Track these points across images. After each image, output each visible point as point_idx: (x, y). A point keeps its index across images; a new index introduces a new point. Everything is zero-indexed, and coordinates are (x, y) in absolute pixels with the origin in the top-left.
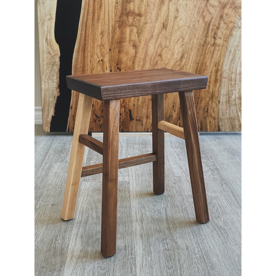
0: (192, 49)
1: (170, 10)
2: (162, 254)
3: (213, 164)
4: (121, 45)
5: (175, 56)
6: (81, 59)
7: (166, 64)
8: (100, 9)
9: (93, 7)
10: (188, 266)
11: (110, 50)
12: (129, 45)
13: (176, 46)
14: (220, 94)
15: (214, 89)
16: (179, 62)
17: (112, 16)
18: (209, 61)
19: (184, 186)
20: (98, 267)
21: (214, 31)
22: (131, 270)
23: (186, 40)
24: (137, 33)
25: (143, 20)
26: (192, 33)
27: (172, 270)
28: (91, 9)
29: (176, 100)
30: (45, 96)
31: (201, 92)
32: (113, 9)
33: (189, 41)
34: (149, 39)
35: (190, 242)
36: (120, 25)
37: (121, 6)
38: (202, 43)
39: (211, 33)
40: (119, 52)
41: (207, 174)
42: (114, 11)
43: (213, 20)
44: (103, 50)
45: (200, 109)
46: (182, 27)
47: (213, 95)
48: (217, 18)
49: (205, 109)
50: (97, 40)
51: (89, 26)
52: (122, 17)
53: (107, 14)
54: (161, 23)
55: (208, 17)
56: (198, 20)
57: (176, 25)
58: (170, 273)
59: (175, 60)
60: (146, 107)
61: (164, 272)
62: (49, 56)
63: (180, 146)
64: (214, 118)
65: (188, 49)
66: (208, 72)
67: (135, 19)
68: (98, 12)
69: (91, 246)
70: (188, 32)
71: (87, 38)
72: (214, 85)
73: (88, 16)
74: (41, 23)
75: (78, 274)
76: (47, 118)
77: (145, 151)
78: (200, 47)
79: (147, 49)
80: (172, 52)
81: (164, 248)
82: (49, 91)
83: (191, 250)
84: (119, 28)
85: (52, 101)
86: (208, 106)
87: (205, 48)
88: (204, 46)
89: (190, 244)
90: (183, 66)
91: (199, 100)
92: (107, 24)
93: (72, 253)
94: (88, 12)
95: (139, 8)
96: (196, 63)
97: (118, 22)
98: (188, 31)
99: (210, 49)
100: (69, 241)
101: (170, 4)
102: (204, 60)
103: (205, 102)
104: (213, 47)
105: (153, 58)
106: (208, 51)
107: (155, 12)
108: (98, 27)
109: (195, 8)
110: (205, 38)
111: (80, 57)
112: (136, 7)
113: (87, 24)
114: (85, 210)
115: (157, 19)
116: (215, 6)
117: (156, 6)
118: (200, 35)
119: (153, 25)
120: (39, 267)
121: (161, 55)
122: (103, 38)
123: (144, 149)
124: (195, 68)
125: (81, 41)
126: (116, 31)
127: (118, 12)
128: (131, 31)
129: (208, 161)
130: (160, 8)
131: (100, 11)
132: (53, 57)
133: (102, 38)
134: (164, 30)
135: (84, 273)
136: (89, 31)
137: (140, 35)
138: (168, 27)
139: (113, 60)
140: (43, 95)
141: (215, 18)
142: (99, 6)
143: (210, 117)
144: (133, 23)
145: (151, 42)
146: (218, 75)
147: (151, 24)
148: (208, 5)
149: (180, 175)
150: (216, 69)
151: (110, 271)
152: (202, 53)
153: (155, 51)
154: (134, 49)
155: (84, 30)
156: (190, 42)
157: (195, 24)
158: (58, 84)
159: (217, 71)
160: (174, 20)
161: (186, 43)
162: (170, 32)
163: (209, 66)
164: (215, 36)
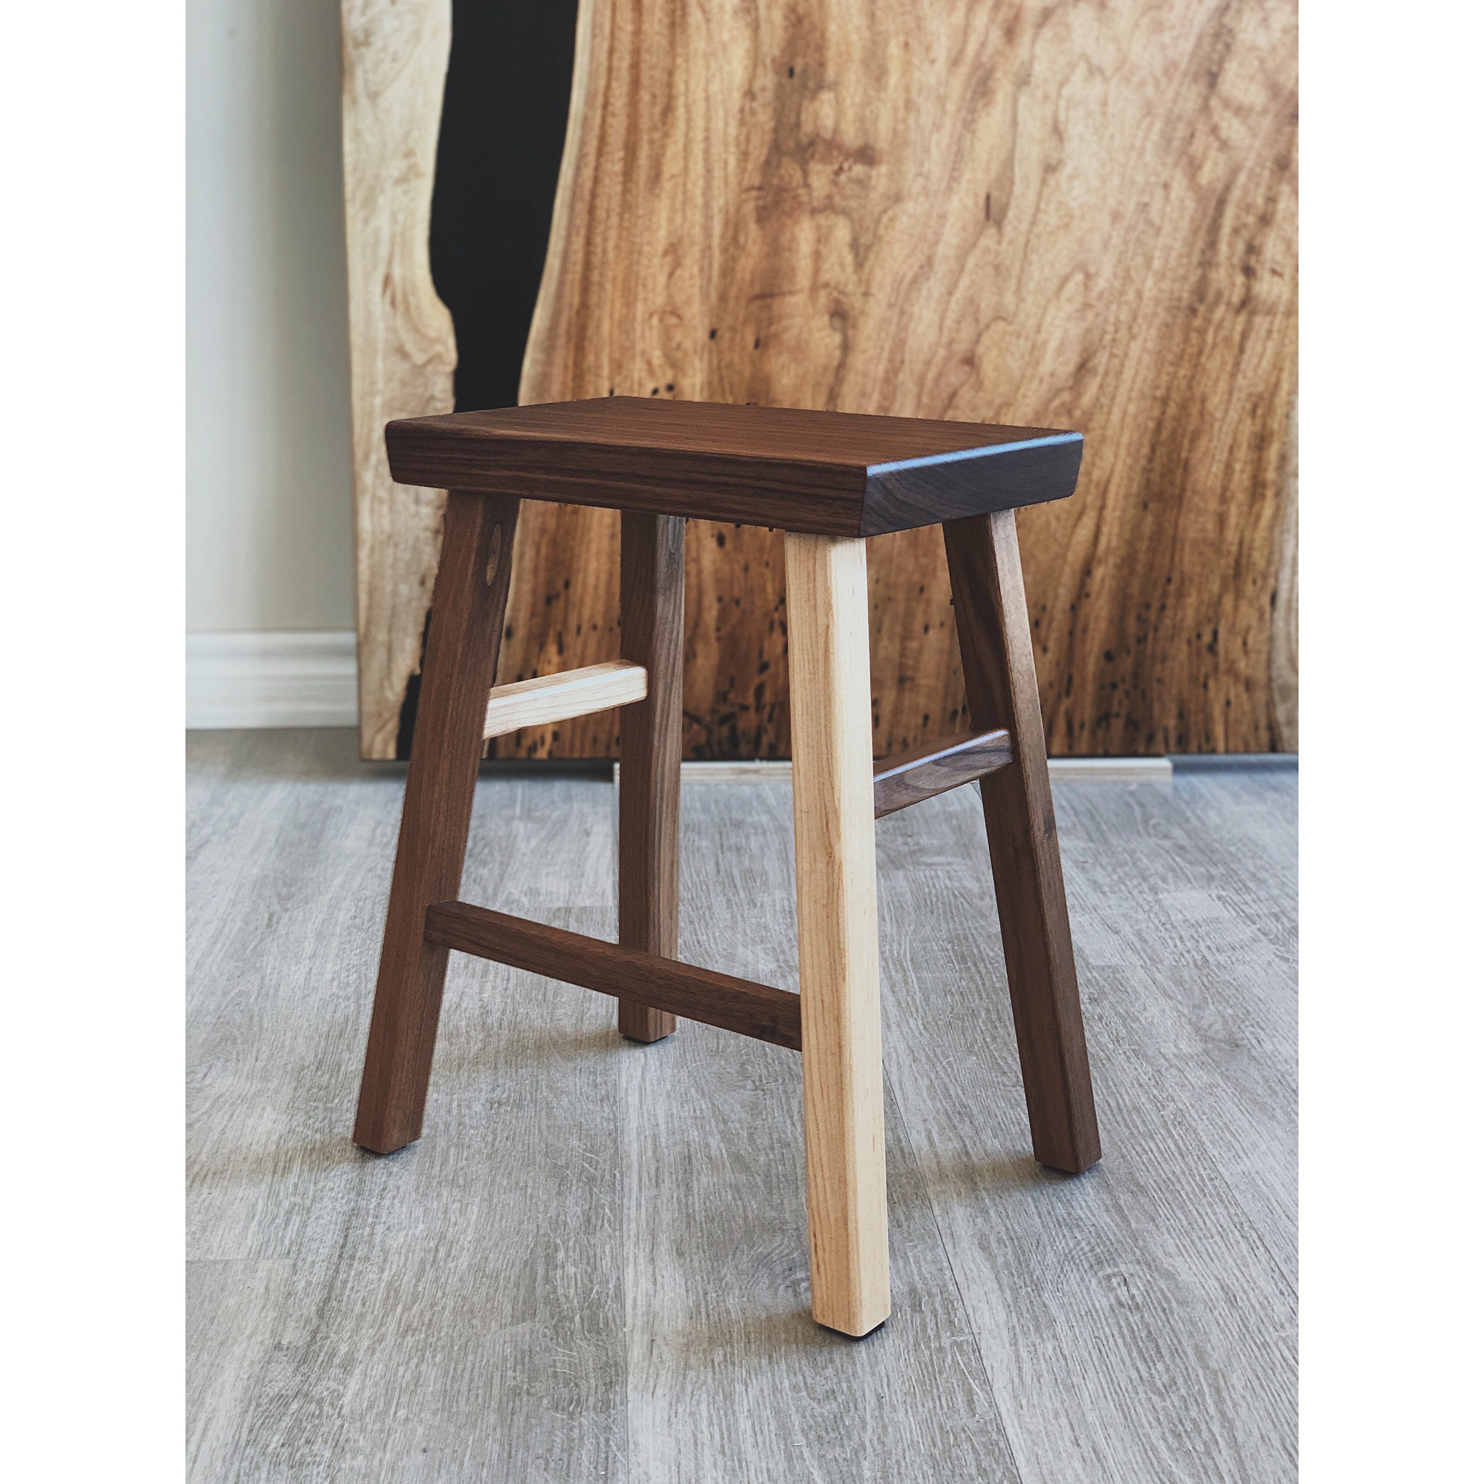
0: (1136, 329)
1: (1020, 128)
2: (1109, 1325)
3: (1276, 910)
4: (769, 308)
5: (1048, 364)
6: (564, 384)
7: (1001, 407)
8: (664, 124)
9: (629, 116)
10: (1255, 1382)
11: (713, 334)
12: (810, 310)
13: (1052, 311)
14: (1276, 557)
15: (1247, 534)
16: (1066, 396)
17: (726, 162)
18: (1222, 386)
19: (1145, 1014)
20: (795, 1388)
21: (1245, 234)
22: (970, 1402)
23: (1101, 284)
24: (854, 244)
25: (883, 180)
26: (1131, 246)
27: (1175, 1399)
28: (618, 125)
29: (1050, 593)
30: (373, 574)
31: (1182, 549)
32: (733, 124)
33: (1117, 284)
34: (915, 281)
35: (1236, 1271)
36: (764, 208)
37: (769, 112)
38: (1185, 295)
39: (1231, 245)
40: (757, 344)
41: (1254, 957)
42: (737, 138)
43: (1242, 178)
44: (678, 336)
45: (1173, 636)
46: (1083, 217)
47: (1244, 561)
48: (1258, 170)
49: (1199, 637)
50: (644, 286)
51: (608, 211)
52: (778, 166)
53: (698, 150)
54: (976, 195)
55: (1216, 164)
56: (1162, 180)
57: (1052, 207)
58: (1167, 1415)
59: (1045, 387)
60: (898, 629)
61: (1140, 1410)
62: (402, 368)
63: (1083, 826)
64: (1249, 685)
65: (1110, 328)
66: (1214, 443)
67: (843, 178)
68: (651, 142)
69: (737, 1292)
70: (1114, 241)
71: (595, 276)
72: (1250, 513)
73: (602, 160)
74: (360, 196)
75: (705, 1422)
76: (382, 686)
77: (906, 848)
78: (1175, 317)
79: (902, 328)
80: (1029, 345)
81: (1113, 1301)
82: (396, 545)
83: (1253, 1307)
84: (759, 220)
85: (410, 600)
86: (1217, 623)
87: (1197, 322)
88: (1193, 311)
89: (1242, 1280)
90: (1089, 415)
91: (1172, 588)
92: (699, 200)
93: (649, 1325)
94: (602, 139)
95: (862, 120)
96: (1155, 398)
97: (754, 193)
98: (1110, 237)
99: (1227, 324)
100: (620, 1269)
101: (1024, 100)
102: (1194, 384)
103: (1202, 603)
104: (1242, 319)
105: (932, 374)
106: (1215, 337)
107: (945, 142)
108: (655, 219)
109: (1148, 120)
110: (1199, 271)
111: (557, 372)
112: (850, 113)
113: (598, 202)
114: (663, 1127)
115: (954, 176)
116: (1251, 109)
117: (950, 107)
118: (1174, 254)
119: (932, 206)
120: (495, 1392)
121: (976, 360)
122: (679, 272)
123: (900, 840)
124: (1151, 425)
125: (567, 289)
126: (746, 235)
127: (755, 141)
128: (822, 239)
129: (1247, 898)
130: (969, 118)
131: (666, 135)
132: (419, 370)
133: (671, 275)
134: (992, 231)
135: (730, 1416)
136: (605, 240)
137: (866, 257)
138: (1011, 215)
139: (727, 387)
140: (364, 567)
141: (1251, 171)
142: (658, 110)
143: (1224, 679)
144: (830, 197)
145: (924, 292)
146: (1269, 462)
147: (922, 199)
148: (1214, 103)
149: (1115, 961)
150: (1258, 429)
151: (860, 1406)
152: (1183, 351)
153: (944, 340)
154: (835, 329)
155: (583, 232)
156: (1122, 293)
157: (1146, 199)
158: (441, 512)
159: (1261, 441)
160: (1044, 182)
161: (1101, 295)
162: (1021, 241)
163: (1218, 415)
164: (1253, 262)
